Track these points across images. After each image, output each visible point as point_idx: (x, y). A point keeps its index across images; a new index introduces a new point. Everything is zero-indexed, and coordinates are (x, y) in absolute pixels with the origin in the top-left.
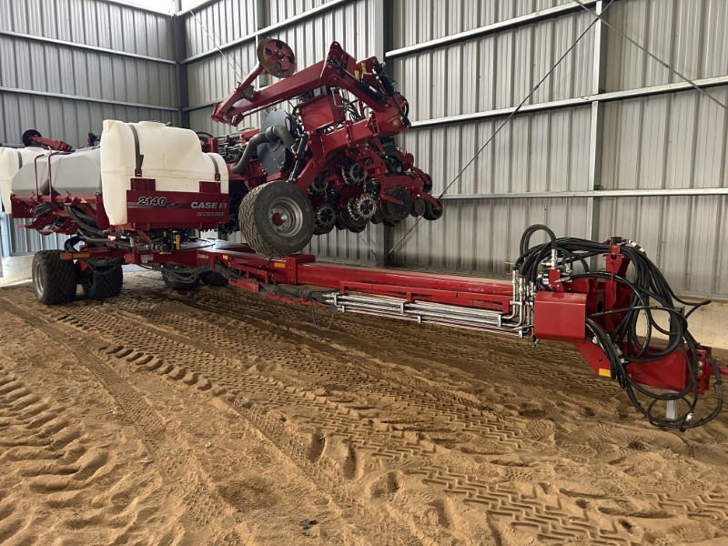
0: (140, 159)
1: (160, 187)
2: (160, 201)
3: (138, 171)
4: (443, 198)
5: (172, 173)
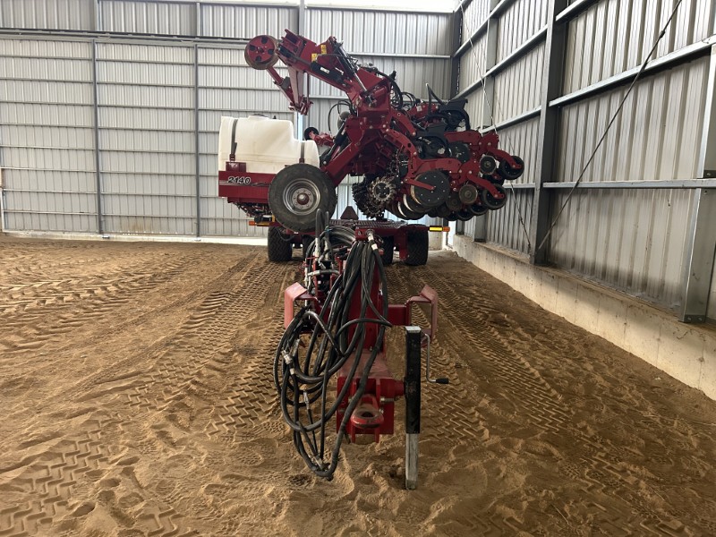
0: (234, 146)
1: (250, 170)
2: (246, 181)
3: (233, 156)
4: (579, 186)
5: (261, 158)
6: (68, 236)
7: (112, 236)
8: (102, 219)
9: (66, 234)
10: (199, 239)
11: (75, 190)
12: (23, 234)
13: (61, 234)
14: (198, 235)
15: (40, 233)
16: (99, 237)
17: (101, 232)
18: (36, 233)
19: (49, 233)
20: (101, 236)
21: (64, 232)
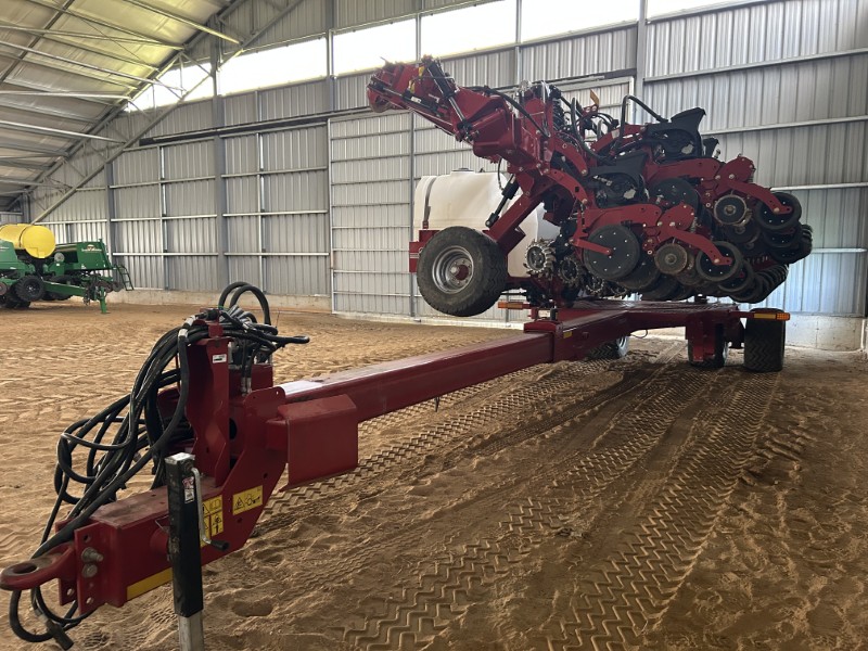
3: (426, 224)
6: (385, 319)
7: (423, 319)
8: (415, 301)
9: (383, 317)
10: (508, 324)
11: (392, 271)
12: (349, 316)
13: (378, 316)
14: (507, 320)
15: (363, 315)
16: (410, 320)
17: (413, 315)
18: (359, 314)
19: (369, 315)
20: (412, 319)
21: (381, 314)
